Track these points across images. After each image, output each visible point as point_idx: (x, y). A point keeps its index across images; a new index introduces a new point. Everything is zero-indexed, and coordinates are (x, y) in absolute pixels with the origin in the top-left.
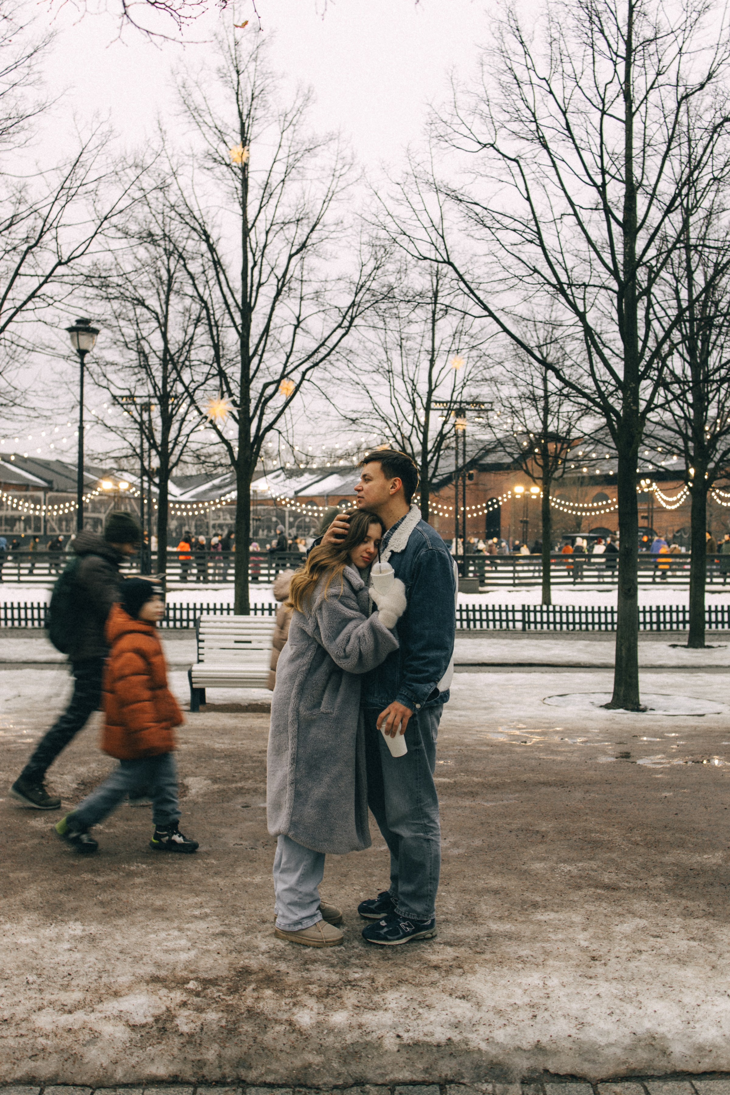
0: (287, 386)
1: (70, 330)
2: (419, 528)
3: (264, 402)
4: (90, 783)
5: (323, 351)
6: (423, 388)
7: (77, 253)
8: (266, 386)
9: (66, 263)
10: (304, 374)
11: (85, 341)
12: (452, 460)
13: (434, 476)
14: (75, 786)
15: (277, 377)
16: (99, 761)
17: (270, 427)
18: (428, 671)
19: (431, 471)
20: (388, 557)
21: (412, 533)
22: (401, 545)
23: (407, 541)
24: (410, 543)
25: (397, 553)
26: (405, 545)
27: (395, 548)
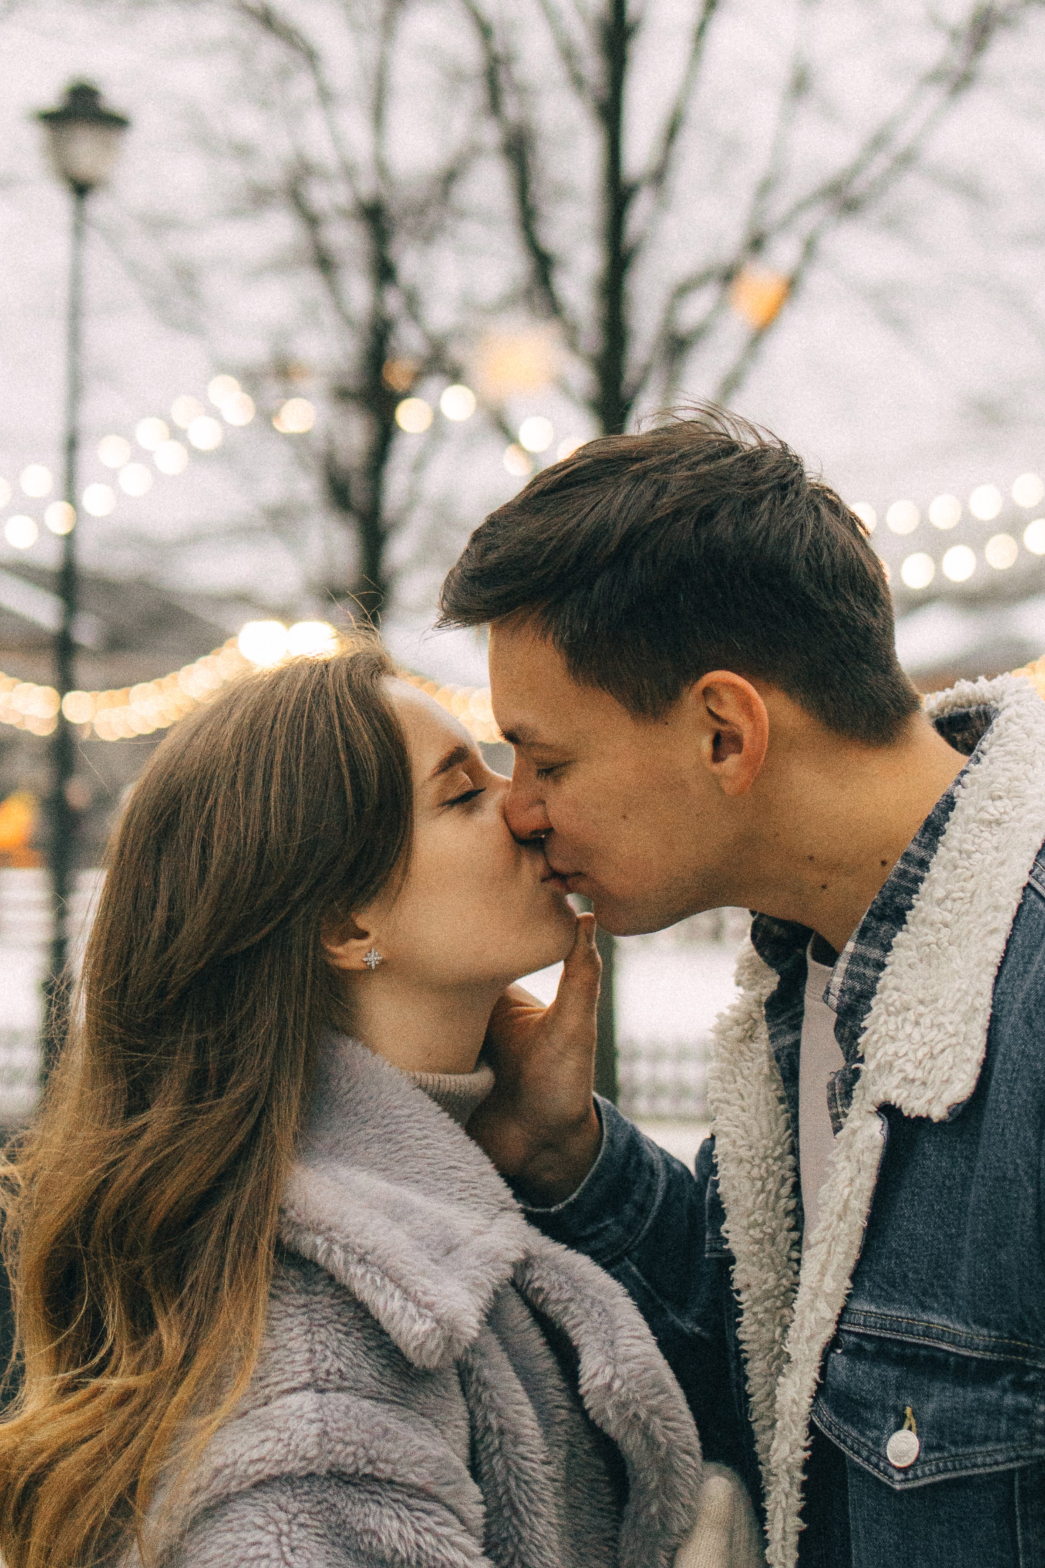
0: (757, 288)
3: (676, 347)
8: (682, 289)
20: (872, 1159)
21: (1009, 942)
22: (948, 1056)
23: (982, 1020)
24: (1006, 1031)
25: (923, 1122)
26: (978, 1054)
27: (909, 1081)
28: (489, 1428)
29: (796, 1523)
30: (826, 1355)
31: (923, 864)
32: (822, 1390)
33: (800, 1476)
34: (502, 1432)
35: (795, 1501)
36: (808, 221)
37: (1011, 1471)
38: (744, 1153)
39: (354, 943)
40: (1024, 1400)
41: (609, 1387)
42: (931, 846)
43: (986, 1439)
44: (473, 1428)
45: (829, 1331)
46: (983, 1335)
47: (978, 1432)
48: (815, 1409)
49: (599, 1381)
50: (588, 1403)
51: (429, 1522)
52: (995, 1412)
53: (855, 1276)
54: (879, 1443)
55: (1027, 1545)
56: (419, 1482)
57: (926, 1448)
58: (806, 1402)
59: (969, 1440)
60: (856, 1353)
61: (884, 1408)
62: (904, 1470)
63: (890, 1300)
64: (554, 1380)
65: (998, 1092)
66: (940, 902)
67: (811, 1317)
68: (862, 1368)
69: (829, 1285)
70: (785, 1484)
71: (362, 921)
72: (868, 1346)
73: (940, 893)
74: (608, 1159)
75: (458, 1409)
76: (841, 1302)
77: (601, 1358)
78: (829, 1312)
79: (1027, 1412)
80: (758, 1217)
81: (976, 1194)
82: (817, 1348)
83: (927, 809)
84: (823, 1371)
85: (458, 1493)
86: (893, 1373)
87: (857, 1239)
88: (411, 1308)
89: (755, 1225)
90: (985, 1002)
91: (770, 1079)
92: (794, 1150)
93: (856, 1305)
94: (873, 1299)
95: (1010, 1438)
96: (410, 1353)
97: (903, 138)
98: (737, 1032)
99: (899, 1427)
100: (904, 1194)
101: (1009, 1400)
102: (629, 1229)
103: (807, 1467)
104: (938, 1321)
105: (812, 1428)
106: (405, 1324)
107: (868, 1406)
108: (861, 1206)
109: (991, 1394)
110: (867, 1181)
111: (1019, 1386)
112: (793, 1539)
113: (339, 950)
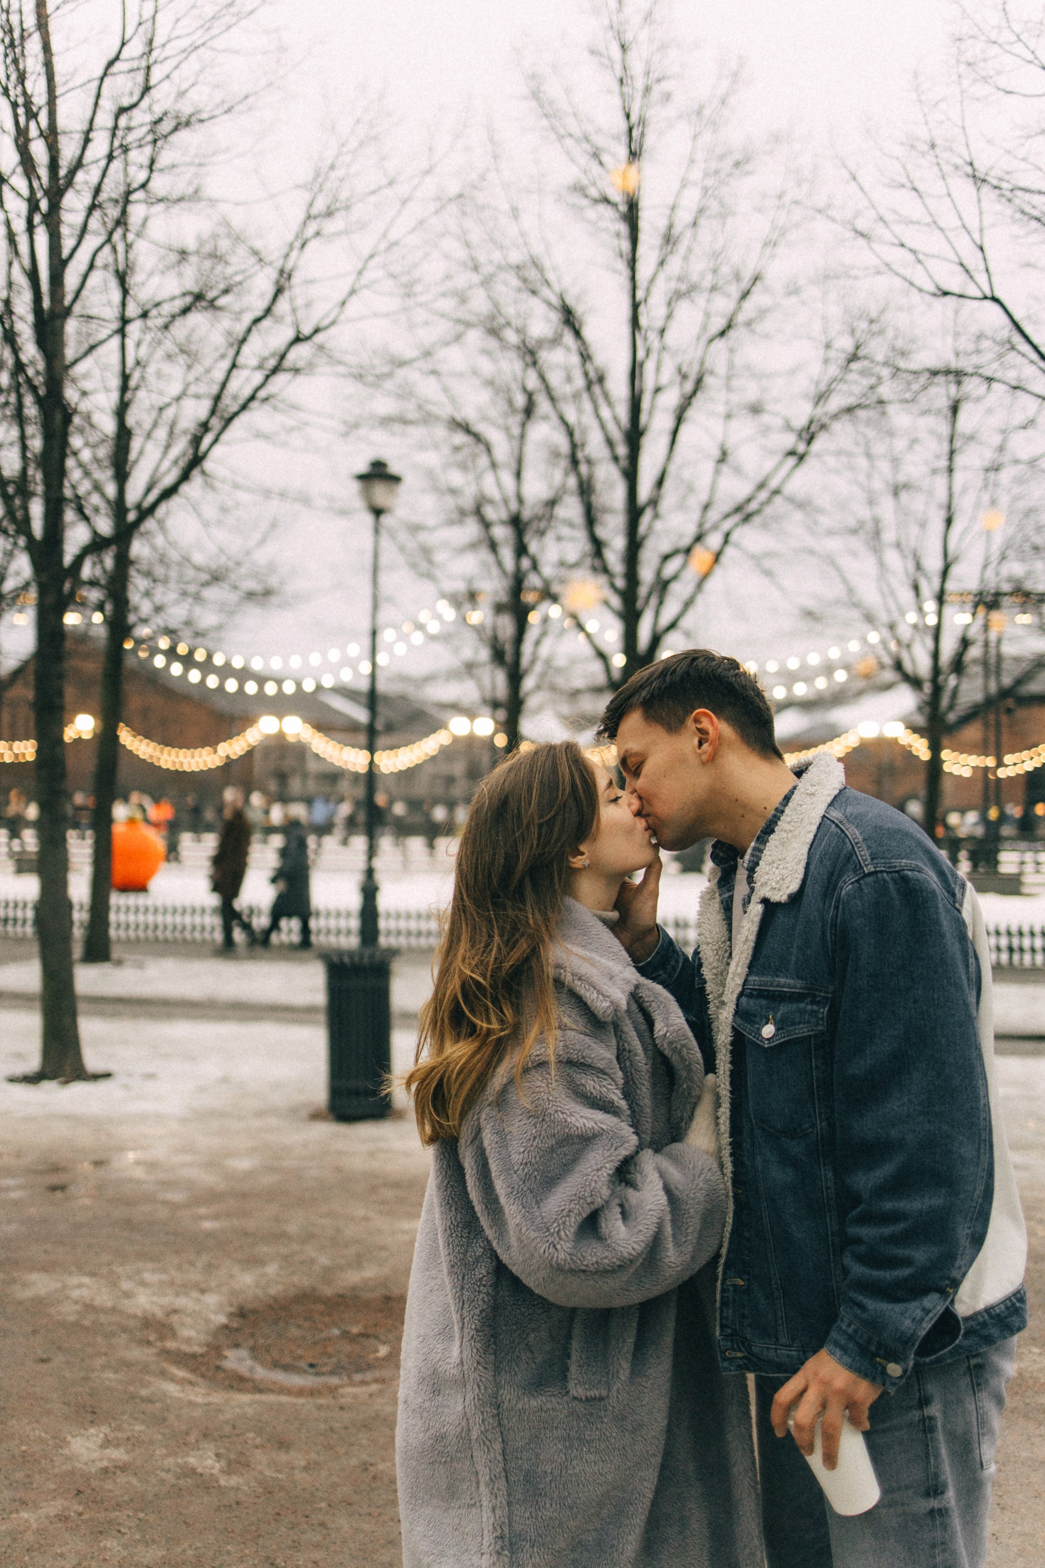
0: (701, 557)
1: (362, 478)
2: (835, 814)
3: (662, 586)
4: (255, 1312)
5: (763, 495)
6: (933, 563)
7: (326, 322)
8: (666, 558)
9: (308, 338)
10: (727, 535)
11: (381, 493)
12: (979, 682)
13: (951, 707)
14: (222, 1319)
15: (686, 541)
16: (285, 1258)
17: (673, 626)
18: (907, 1262)
19: (945, 702)
20: (757, 919)
21: (815, 836)
22: (789, 878)
23: (803, 864)
24: (812, 867)
25: (779, 904)
26: (800, 876)
27: (773, 889)
28: (624, 1050)
29: (728, 1066)
30: (738, 999)
31: (783, 812)
32: (737, 1013)
33: (730, 1047)
34: (630, 1051)
35: (728, 1058)
36: (727, 525)
37: (810, 1036)
38: (710, 940)
39: (579, 857)
40: (815, 1008)
41: (665, 1035)
42: (786, 805)
43: (799, 1023)
44: (618, 1049)
45: (740, 989)
46: (799, 983)
47: (797, 1020)
48: (734, 1021)
49: (661, 1033)
50: (657, 1041)
51: (605, 1083)
52: (802, 1012)
53: (750, 967)
54: (759, 1030)
55: (817, 1067)
56: (601, 1067)
57: (777, 1030)
58: (731, 1017)
59: (793, 1024)
60: (750, 996)
61: (761, 1017)
62: (768, 1039)
63: (763, 975)
64: (647, 1034)
65: (808, 890)
66: (789, 823)
67: (733, 984)
68: (752, 1002)
69: (739, 970)
70: (724, 1051)
71: (582, 848)
72: (755, 993)
73: (788, 819)
74: (662, 946)
75: (614, 1041)
76: (744, 977)
77: (662, 1024)
78: (739, 981)
79: (816, 1012)
80: (715, 964)
81: (799, 928)
82: (735, 996)
83: (786, 791)
84: (737, 1005)
85: (614, 1073)
86: (764, 1002)
87: (750, 952)
88: (601, 997)
89: (714, 968)
90: (805, 857)
91: (719, 912)
92: (730, 939)
93: (750, 978)
94: (757, 975)
95: (809, 1022)
96: (600, 1015)
97: (774, 484)
98: (708, 896)
99: (767, 1023)
100: (770, 933)
101: (809, 1007)
102: (670, 976)
103: (732, 1043)
104: (782, 980)
105: (733, 1027)
106: (599, 1004)
107: (755, 1016)
108: (752, 937)
109: (802, 1005)
110: (755, 928)
111: (813, 1003)
112: (728, 1073)
113: (574, 860)
